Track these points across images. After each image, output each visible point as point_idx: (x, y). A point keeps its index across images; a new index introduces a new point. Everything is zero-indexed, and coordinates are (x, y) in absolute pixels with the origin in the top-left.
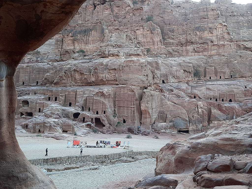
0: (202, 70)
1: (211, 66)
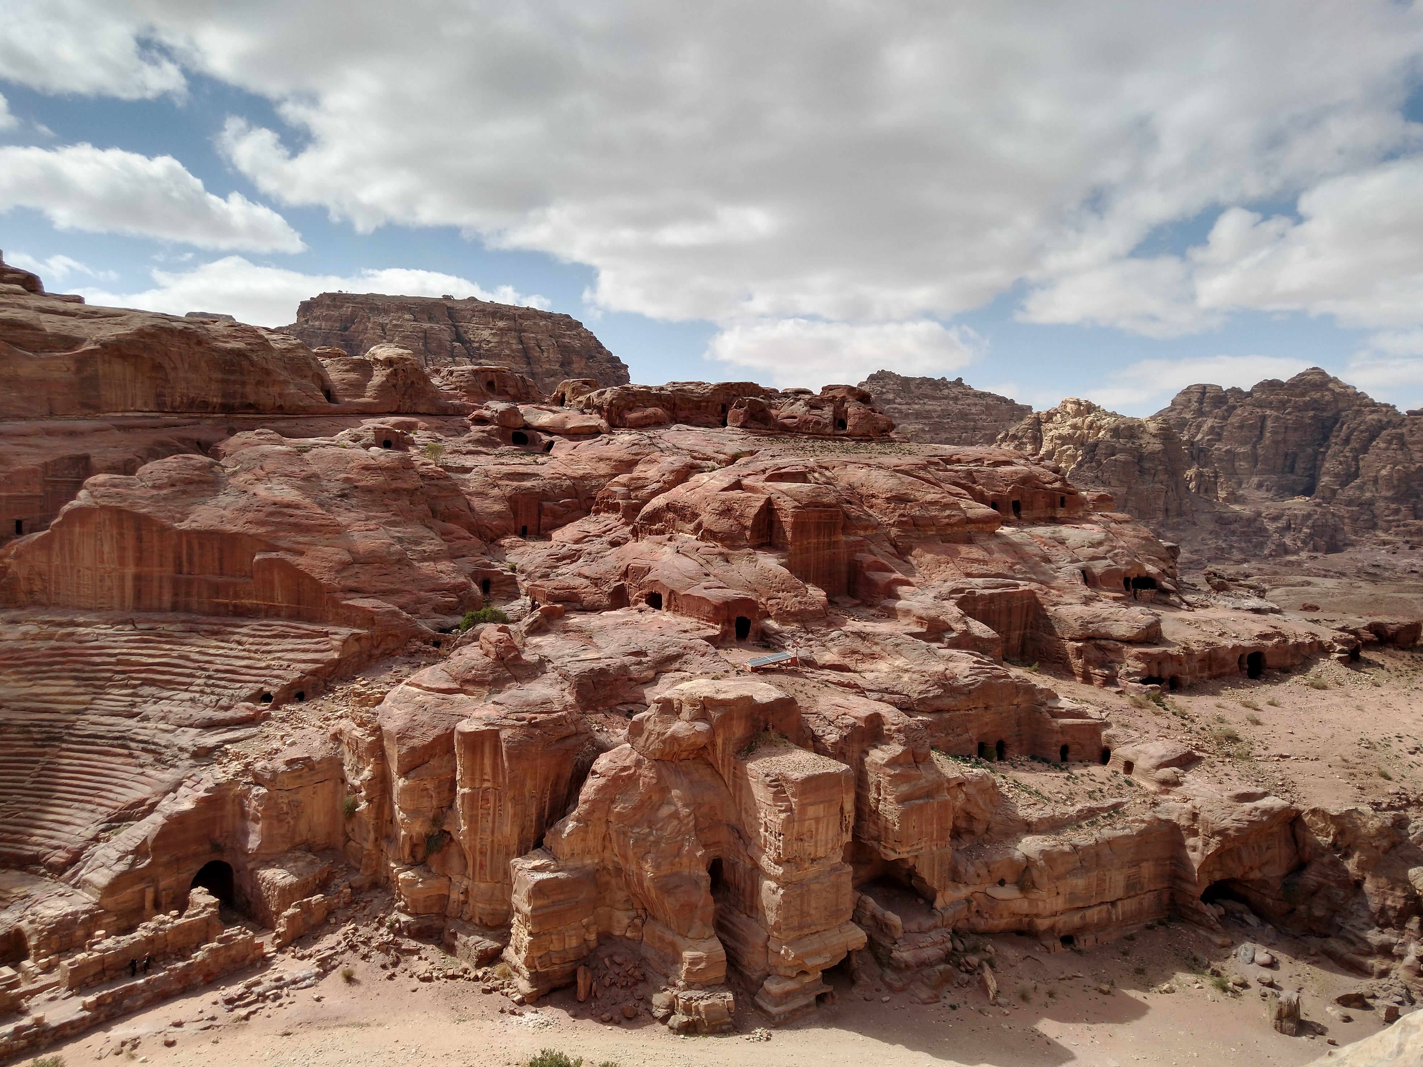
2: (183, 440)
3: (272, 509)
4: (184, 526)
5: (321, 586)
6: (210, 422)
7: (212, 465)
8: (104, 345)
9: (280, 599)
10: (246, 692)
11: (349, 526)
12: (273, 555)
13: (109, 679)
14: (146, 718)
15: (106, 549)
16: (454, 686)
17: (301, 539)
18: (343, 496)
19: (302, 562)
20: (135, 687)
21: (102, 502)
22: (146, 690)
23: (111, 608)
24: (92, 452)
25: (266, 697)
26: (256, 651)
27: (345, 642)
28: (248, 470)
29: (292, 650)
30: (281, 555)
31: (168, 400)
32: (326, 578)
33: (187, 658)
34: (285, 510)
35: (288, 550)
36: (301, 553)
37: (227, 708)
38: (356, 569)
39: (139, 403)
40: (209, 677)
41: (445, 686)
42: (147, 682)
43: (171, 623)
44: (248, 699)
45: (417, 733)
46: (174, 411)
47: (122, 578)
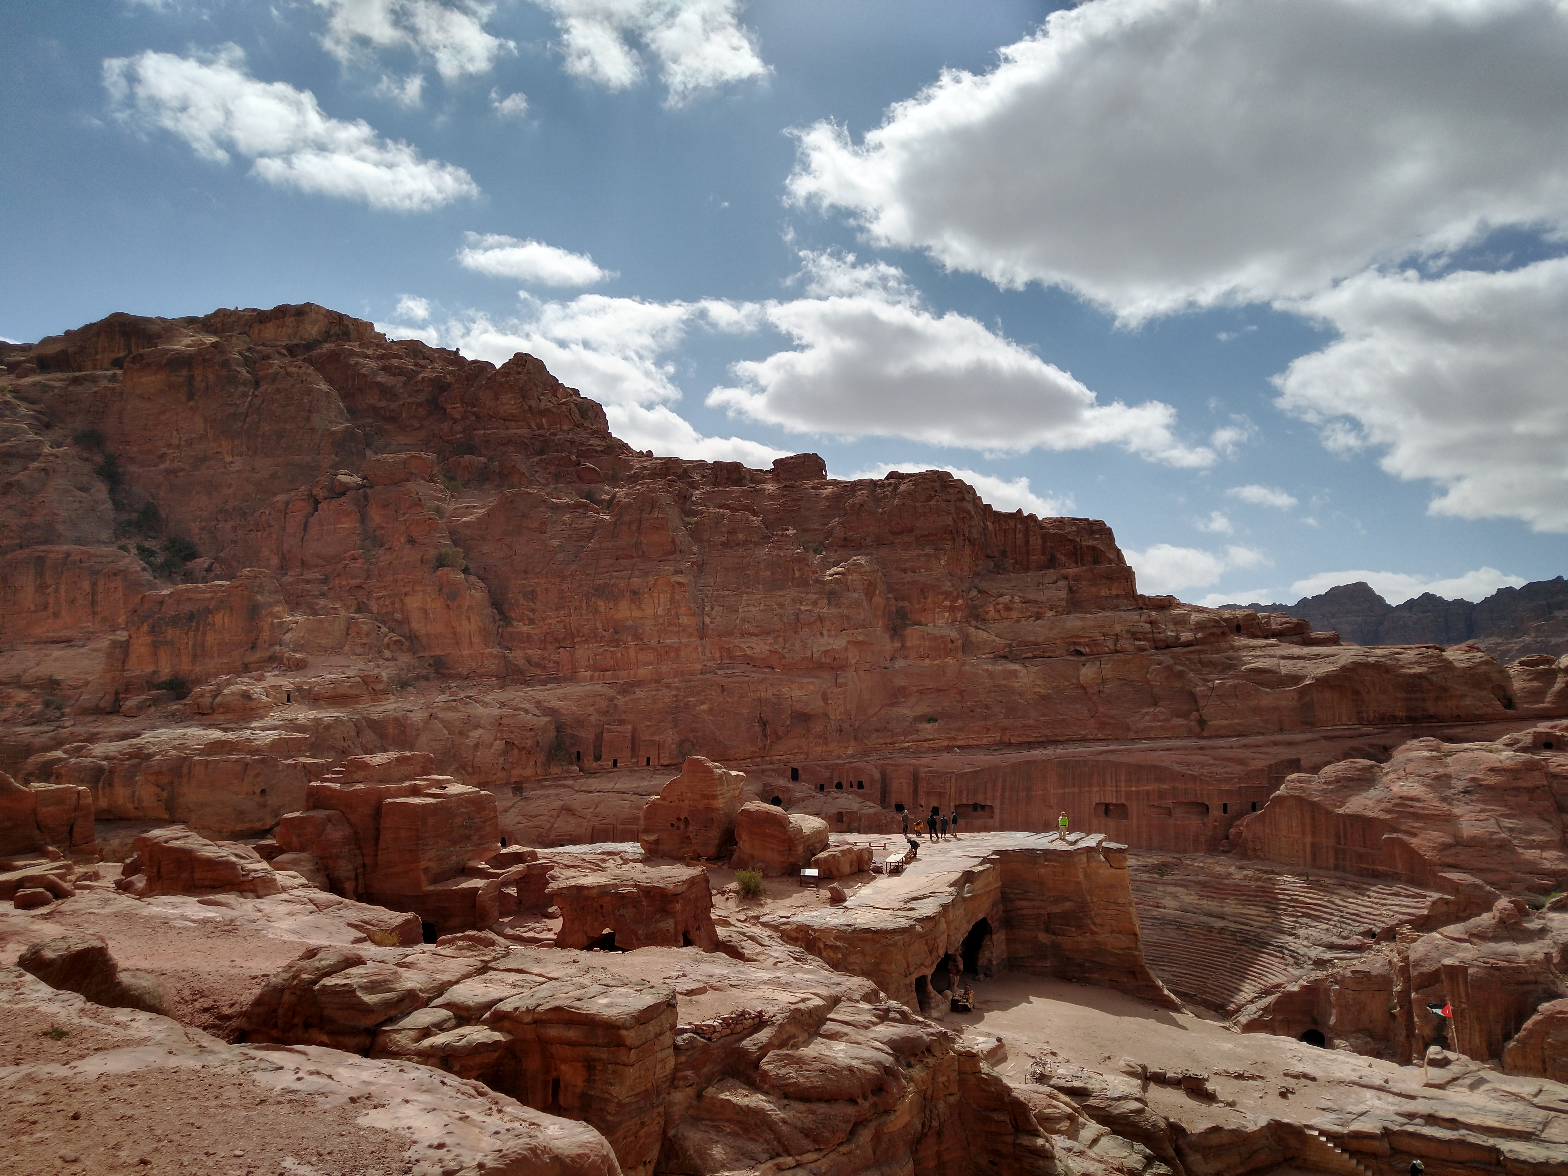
0: (588, 735)
1: (621, 722)
2: (1371, 746)
3: (1398, 801)
4: (1341, 811)
5: (1425, 860)
6: (1398, 731)
7: (1372, 766)
8: (1318, 680)
9: (1400, 868)
10: (1362, 929)
11: (1462, 816)
12: (1395, 835)
13: (1285, 910)
14: (1298, 937)
15: (1294, 824)
16: (1466, 937)
17: (1416, 825)
18: (1466, 792)
19: (1414, 842)
20: (1298, 917)
21: (1292, 792)
22: (1304, 920)
23: (1299, 865)
24: (1302, 757)
25: (1373, 935)
26: (1377, 903)
27: (1434, 903)
28: (1395, 771)
29: (1399, 905)
30: (1400, 835)
31: (1365, 715)
32: (1428, 855)
33: (1332, 902)
34: (1408, 802)
35: (1406, 832)
36: (1415, 835)
37: (1345, 938)
38: (1459, 849)
39: (1344, 719)
40: (1342, 917)
41: (1457, 936)
42: (1305, 915)
43: (1330, 878)
44: (1360, 934)
45: (1426, 964)
46: (1370, 723)
47: (1304, 845)
